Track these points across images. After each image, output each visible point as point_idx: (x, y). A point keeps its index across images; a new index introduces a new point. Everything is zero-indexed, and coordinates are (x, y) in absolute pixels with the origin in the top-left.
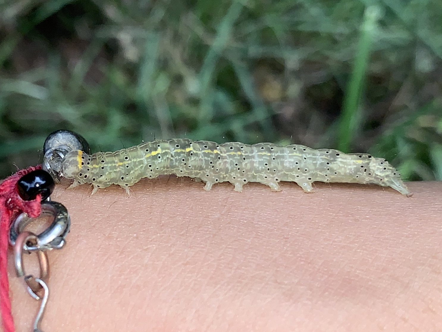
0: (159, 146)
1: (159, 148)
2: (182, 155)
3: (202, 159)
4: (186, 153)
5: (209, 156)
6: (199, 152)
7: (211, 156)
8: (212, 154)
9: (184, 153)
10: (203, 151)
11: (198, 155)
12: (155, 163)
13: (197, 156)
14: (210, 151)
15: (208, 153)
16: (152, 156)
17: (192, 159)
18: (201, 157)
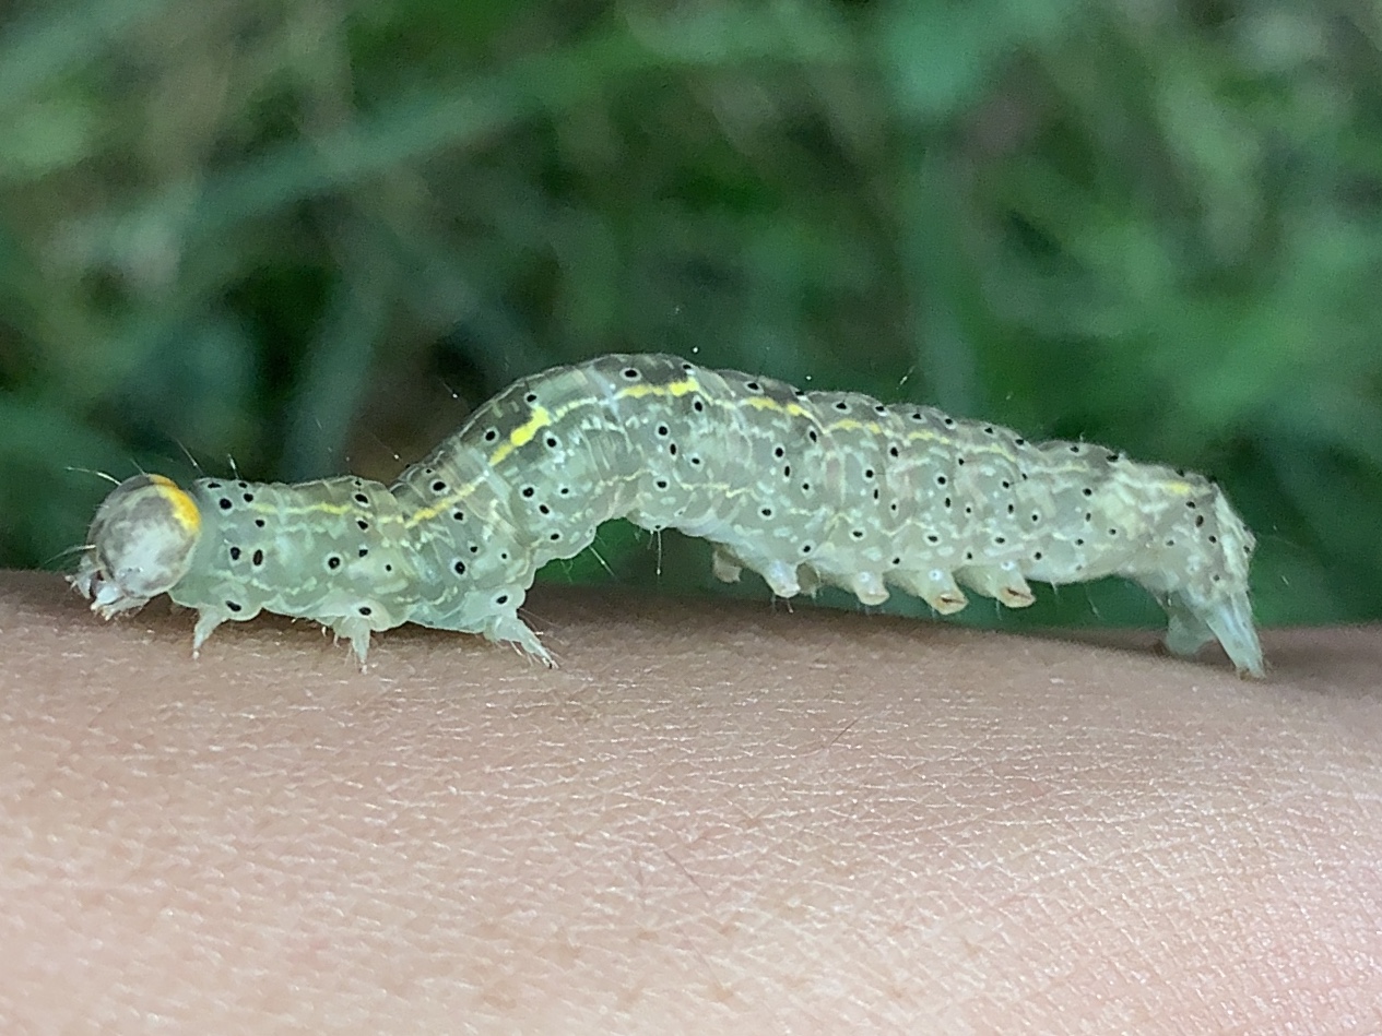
0: (532, 398)
1: (535, 405)
2: (653, 408)
3: (742, 433)
4: (671, 402)
5: (770, 421)
6: (728, 405)
7: (776, 423)
8: (781, 417)
9: (662, 400)
10: (744, 402)
11: (726, 416)
12: (547, 472)
13: (722, 420)
14: (770, 404)
15: (766, 409)
16: (518, 448)
17: (705, 430)
18: (735, 426)
